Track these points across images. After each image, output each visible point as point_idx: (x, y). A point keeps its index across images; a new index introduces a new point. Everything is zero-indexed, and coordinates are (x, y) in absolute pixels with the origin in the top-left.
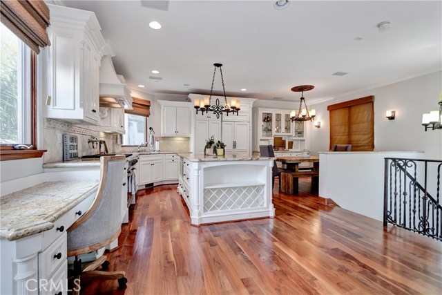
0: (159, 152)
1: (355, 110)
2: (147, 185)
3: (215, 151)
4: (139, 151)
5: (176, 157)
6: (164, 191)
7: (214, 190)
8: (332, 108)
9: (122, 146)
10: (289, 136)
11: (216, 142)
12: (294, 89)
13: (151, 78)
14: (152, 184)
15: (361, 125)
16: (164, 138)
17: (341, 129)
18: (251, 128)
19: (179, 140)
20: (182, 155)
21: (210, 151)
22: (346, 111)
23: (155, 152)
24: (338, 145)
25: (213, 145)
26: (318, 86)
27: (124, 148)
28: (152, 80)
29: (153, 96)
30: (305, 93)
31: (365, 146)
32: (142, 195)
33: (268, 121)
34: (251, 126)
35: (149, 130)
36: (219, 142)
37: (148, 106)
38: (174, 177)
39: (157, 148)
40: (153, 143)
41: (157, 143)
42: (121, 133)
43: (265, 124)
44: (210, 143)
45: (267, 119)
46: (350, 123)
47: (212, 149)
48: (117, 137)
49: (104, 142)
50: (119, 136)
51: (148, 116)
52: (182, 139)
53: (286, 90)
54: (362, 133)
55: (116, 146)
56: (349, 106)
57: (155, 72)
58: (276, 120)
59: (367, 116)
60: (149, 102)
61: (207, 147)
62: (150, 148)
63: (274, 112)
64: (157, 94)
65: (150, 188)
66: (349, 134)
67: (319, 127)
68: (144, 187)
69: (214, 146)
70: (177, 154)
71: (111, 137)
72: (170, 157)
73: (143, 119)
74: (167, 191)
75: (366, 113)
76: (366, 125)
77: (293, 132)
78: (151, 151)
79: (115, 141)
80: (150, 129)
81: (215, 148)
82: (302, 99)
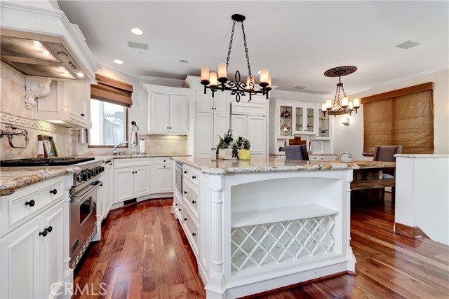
0: (145, 155)
1: (402, 103)
2: (126, 202)
3: (235, 153)
4: (115, 154)
5: (168, 161)
6: (152, 208)
7: (249, 228)
8: (367, 101)
9: (89, 147)
10: (310, 135)
11: (235, 138)
12: (330, 73)
13: (131, 45)
14: (135, 200)
15: (412, 121)
16: (152, 136)
17: (380, 127)
18: (268, 124)
19: (172, 140)
20: (179, 159)
21: (226, 153)
22: (390, 103)
23: (139, 155)
24: (381, 146)
25: (232, 143)
26: (363, 67)
27: (92, 149)
28: (133, 49)
29: (137, 80)
30: (344, 79)
31: (418, 147)
32: (118, 217)
33: (287, 116)
34: (268, 121)
35: (130, 125)
36: (240, 139)
37: (130, 93)
38: (166, 189)
39: (142, 150)
40: (137, 143)
41: (142, 143)
42: (87, 127)
43: (283, 120)
44: (227, 140)
45: (286, 114)
46: (394, 118)
47: (230, 150)
48: (78, 131)
49: (50, 139)
50: (83, 132)
51: (129, 105)
52: (176, 138)
53: (317, 74)
54: (413, 131)
55: (78, 146)
56: (393, 97)
57: (137, 31)
58: (297, 115)
59: (421, 109)
60: (131, 87)
61: (220, 146)
62: (132, 149)
63: (294, 105)
64: (142, 77)
65: (131, 206)
66: (394, 132)
67: (347, 124)
68: (122, 205)
69: (233, 145)
70: (171, 157)
71: (70, 131)
72: (160, 161)
73: (121, 109)
74: (156, 208)
75: (420, 104)
76: (420, 121)
77: (316, 131)
78: (134, 153)
79: (77, 138)
80: (133, 123)
81: (235, 147)
82: (340, 85)
